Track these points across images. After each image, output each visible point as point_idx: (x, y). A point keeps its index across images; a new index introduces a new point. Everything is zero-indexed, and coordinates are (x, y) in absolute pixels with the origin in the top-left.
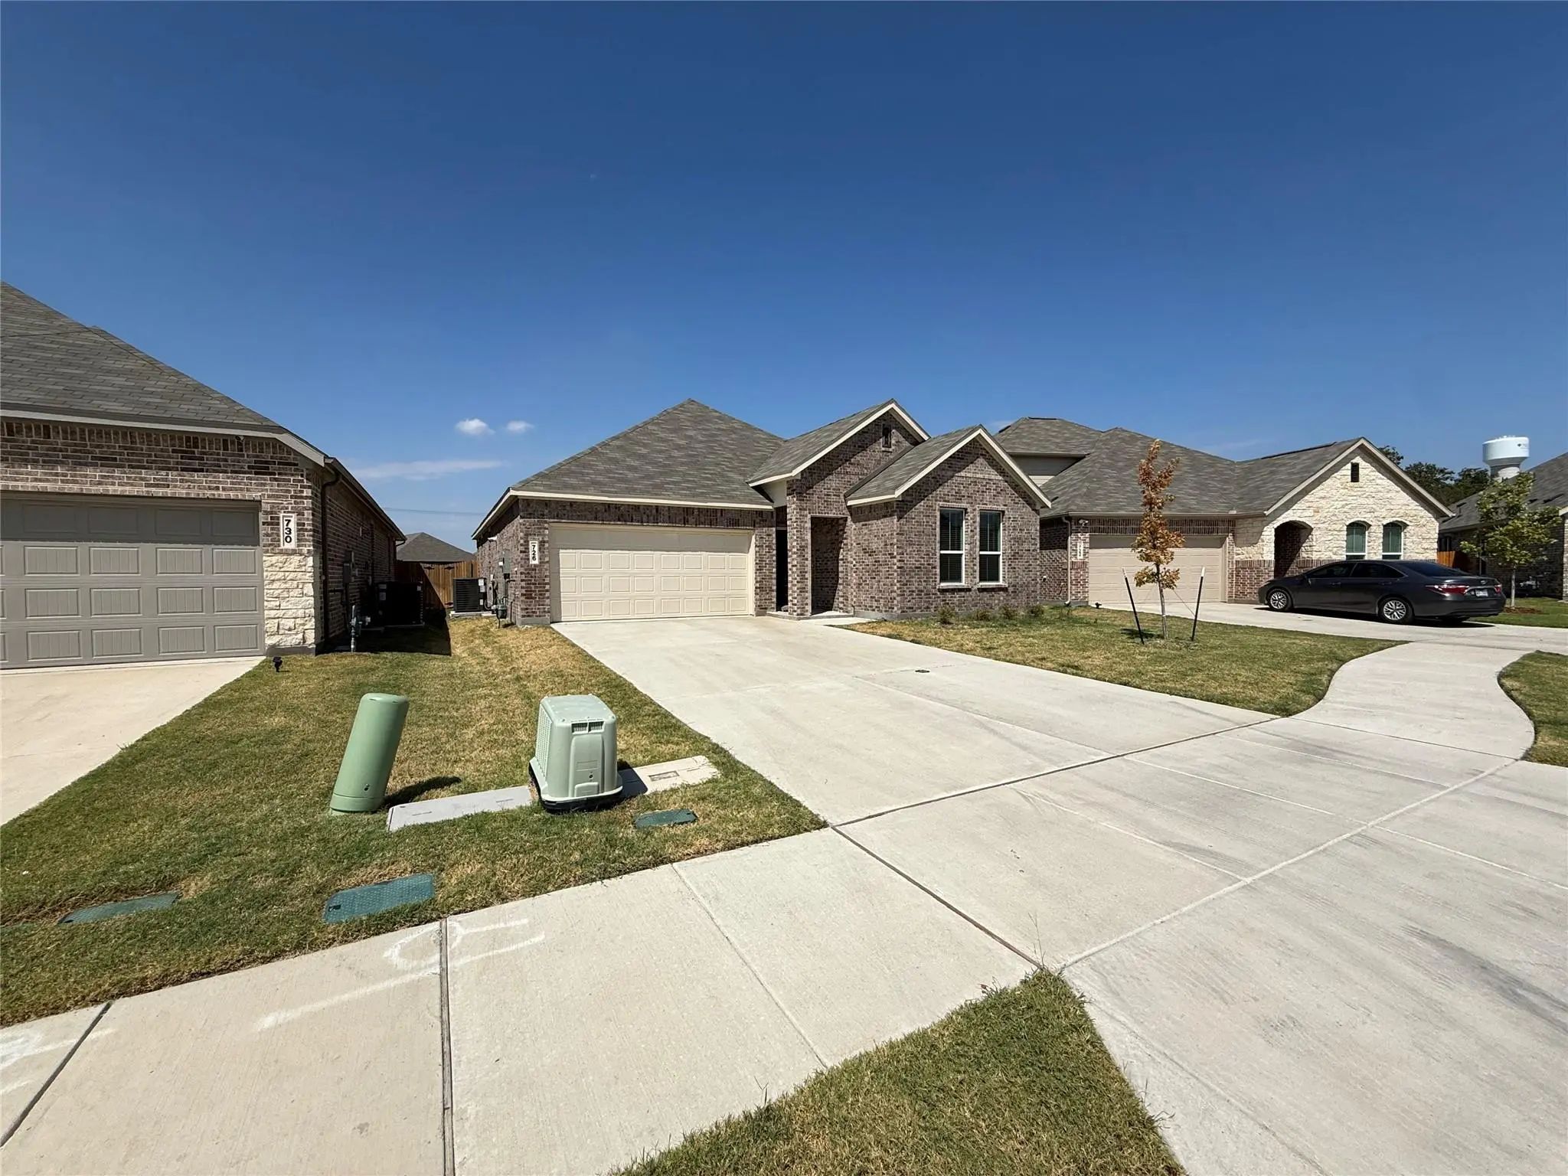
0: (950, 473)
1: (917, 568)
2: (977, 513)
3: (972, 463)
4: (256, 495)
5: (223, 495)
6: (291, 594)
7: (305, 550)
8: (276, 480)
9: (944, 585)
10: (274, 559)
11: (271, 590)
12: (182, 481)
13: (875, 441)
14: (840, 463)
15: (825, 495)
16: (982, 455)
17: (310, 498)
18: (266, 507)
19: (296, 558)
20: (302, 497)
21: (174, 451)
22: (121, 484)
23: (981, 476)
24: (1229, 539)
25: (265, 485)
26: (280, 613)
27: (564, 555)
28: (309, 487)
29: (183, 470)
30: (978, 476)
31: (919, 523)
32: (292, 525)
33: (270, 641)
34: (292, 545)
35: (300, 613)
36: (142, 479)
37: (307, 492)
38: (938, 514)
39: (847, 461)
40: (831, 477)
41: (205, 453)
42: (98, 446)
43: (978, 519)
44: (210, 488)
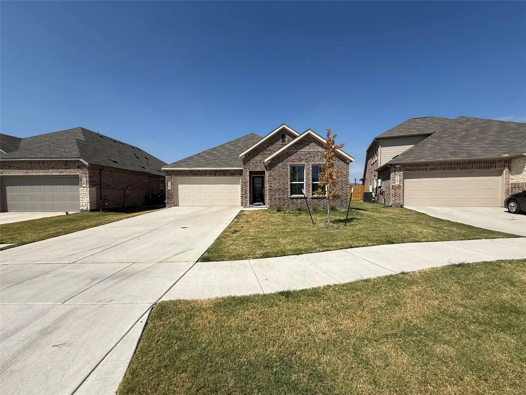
0: (295, 151)
1: (278, 189)
2: (310, 166)
3: (308, 145)
4: (78, 174)
5: (72, 174)
6: (85, 197)
7: (87, 186)
8: (82, 170)
9: (293, 196)
10: (81, 189)
11: (81, 196)
12: (65, 171)
13: (278, 141)
14: (262, 150)
15: (255, 163)
16: (313, 141)
17: (88, 174)
18: (80, 176)
19: (86, 188)
20: (86, 174)
21: (64, 165)
22: (55, 173)
23: (313, 150)
24: (506, 171)
25: (79, 171)
26: (83, 202)
27: (180, 186)
28: (88, 171)
29: (65, 169)
30: (311, 150)
31: (279, 171)
32: (85, 181)
33: (81, 208)
34: (85, 185)
35: (87, 202)
36: (59, 171)
37: (88, 172)
38: (289, 167)
39: (265, 149)
40: (258, 156)
41: (69, 165)
42: (52, 165)
43: (311, 168)
44: (70, 173)
